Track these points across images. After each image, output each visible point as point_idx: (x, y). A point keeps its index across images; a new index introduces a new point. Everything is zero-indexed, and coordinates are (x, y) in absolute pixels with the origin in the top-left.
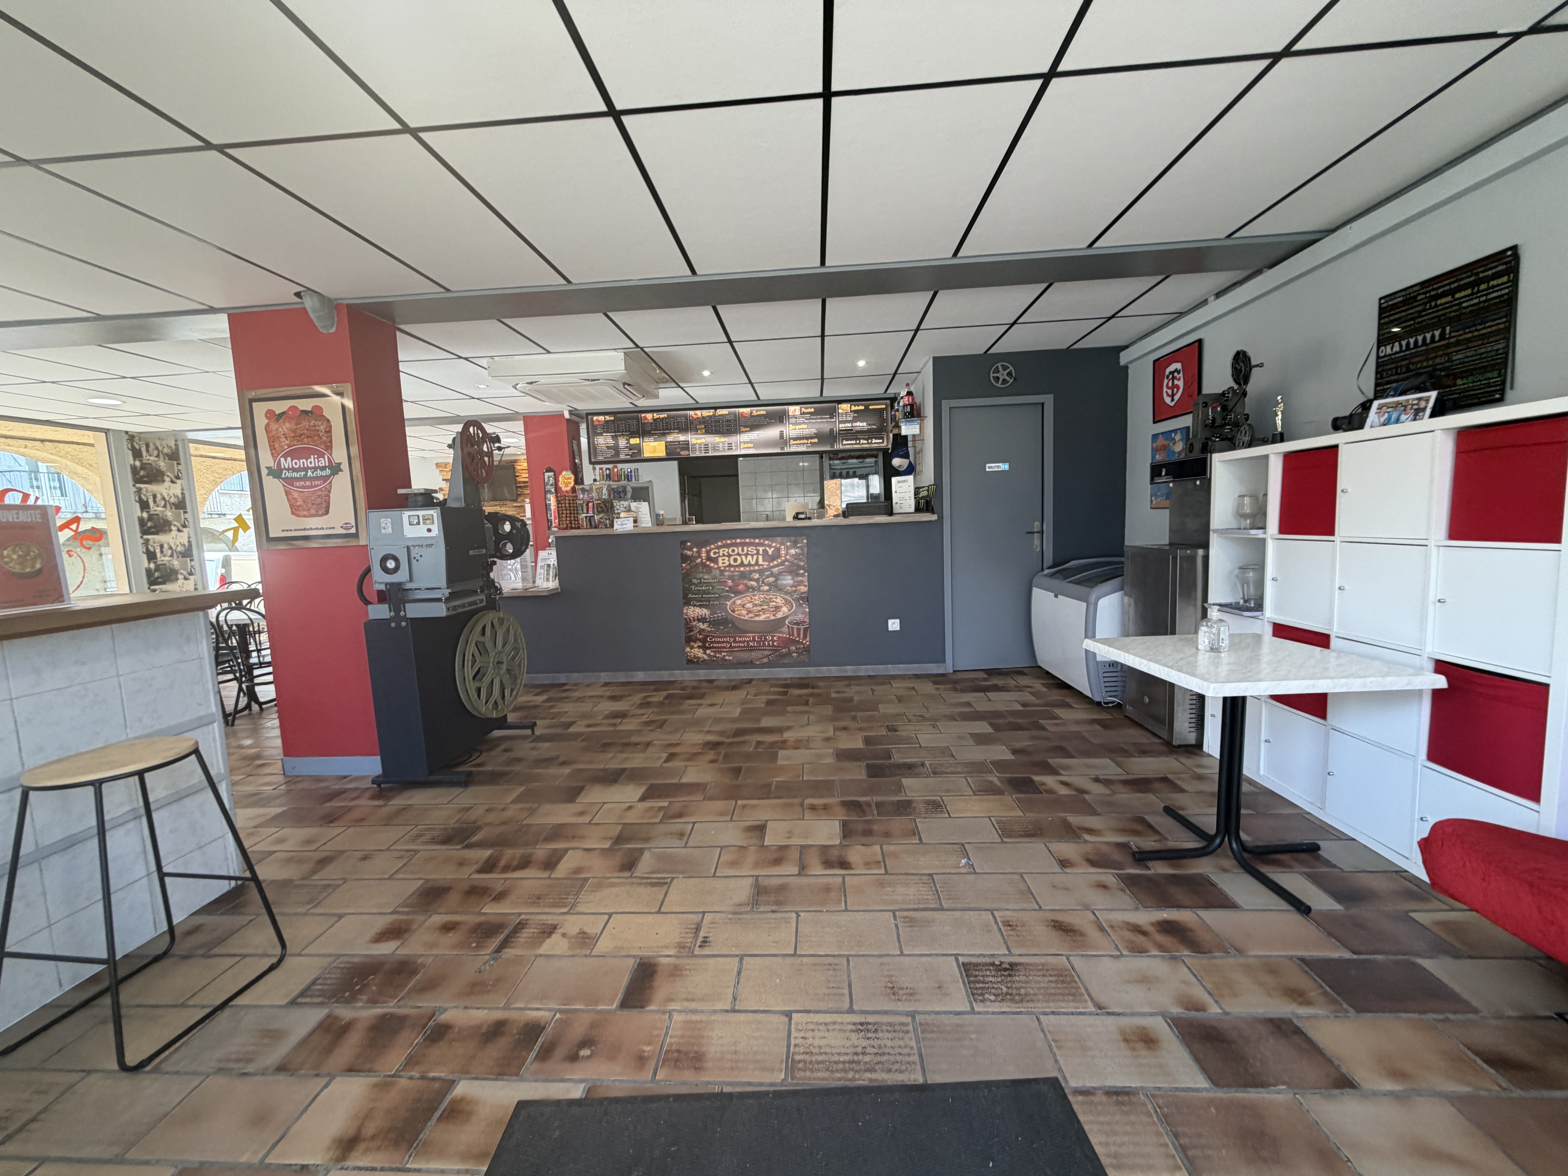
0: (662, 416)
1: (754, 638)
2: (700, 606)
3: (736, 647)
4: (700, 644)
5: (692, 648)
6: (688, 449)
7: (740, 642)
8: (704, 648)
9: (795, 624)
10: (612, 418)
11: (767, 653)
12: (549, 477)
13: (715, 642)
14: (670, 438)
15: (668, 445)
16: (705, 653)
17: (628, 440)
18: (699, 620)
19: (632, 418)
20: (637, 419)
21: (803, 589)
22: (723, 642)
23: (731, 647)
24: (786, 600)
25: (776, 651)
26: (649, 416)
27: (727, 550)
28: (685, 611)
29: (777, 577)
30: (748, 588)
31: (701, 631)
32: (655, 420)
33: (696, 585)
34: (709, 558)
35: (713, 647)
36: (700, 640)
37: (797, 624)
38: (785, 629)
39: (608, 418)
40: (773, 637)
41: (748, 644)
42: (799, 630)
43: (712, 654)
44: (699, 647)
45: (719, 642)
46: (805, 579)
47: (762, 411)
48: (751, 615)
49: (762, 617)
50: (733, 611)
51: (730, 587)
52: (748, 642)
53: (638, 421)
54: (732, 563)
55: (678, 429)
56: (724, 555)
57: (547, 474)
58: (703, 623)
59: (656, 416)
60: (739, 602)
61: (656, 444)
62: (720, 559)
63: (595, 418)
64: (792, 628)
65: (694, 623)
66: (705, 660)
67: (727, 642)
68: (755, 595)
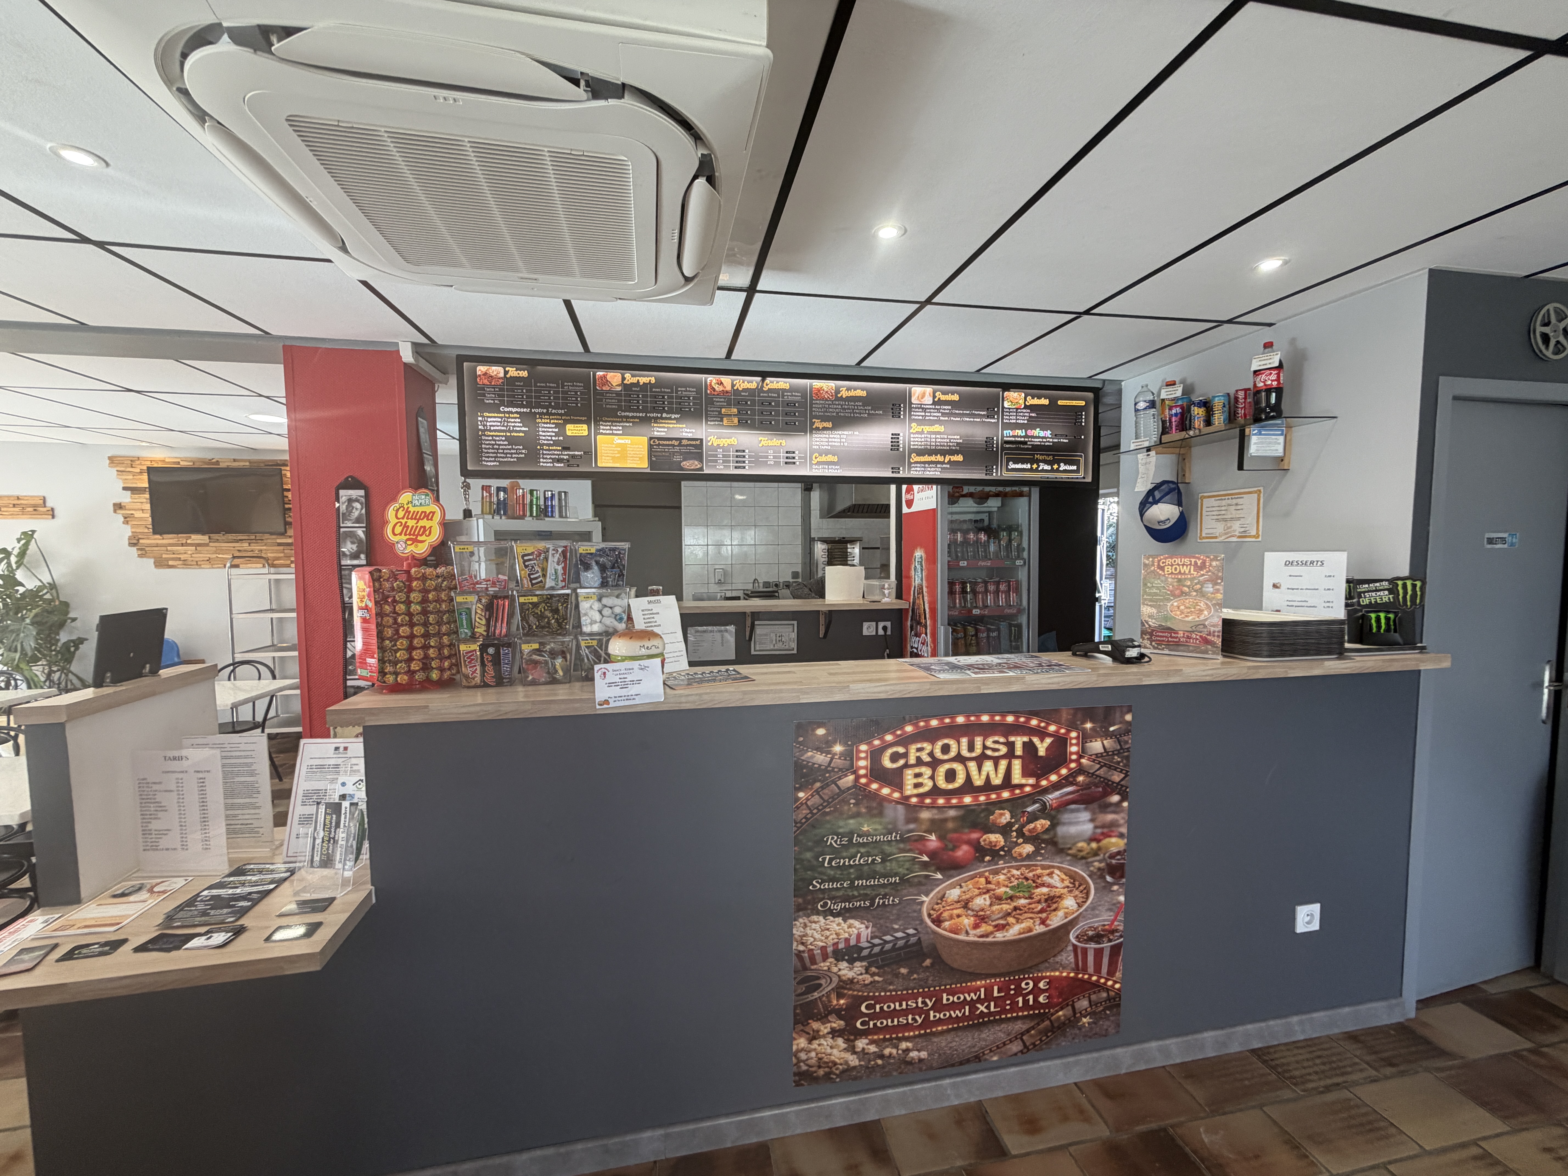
0: (643, 380)
1: (989, 990)
2: (845, 914)
3: (940, 1022)
4: (839, 1024)
5: (814, 1037)
6: (699, 457)
7: (952, 1006)
8: (850, 1034)
9: (1091, 939)
10: (524, 374)
11: (1020, 1026)
12: (350, 501)
13: (883, 1014)
14: (660, 431)
15: (655, 447)
16: (852, 1049)
17: (562, 427)
18: (838, 955)
19: (573, 379)
20: (586, 380)
21: (1115, 844)
22: (905, 1012)
23: (926, 1024)
24: (1073, 877)
25: (1042, 1017)
26: (614, 378)
27: (928, 747)
28: (797, 932)
29: (1054, 814)
30: (981, 852)
31: (844, 985)
32: (627, 387)
33: (836, 853)
34: (878, 773)
35: (876, 1030)
36: (838, 1013)
37: (1097, 938)
38: (1067, 957)
39: (513, 372)
40: (1036, 981)
41: (973, 1008)
42: (1099, 953)
43: (873, 1048)
44: (834, 1033)
45: (893, 1014)
46: (1120, 818)
47: (859, 389)
48: (984, 928)
49: (1014, 932)
50: (938, 921)
51: (932, 855)
52: (972, 1004)
53: (587, 386)
54: (942, 784)
55: (679, 411)
56: (919, 762)
57: (344, 494)
58: (851, 961)
59: (629, 378)
60: (954, 894)
61: (626, 440)
62: (909, 774)
63: (481, 369)
64: (1085, 951)
65: (824, 966)
66: (849, 1069)
67: (917, 1011)
68: (996, 872)
